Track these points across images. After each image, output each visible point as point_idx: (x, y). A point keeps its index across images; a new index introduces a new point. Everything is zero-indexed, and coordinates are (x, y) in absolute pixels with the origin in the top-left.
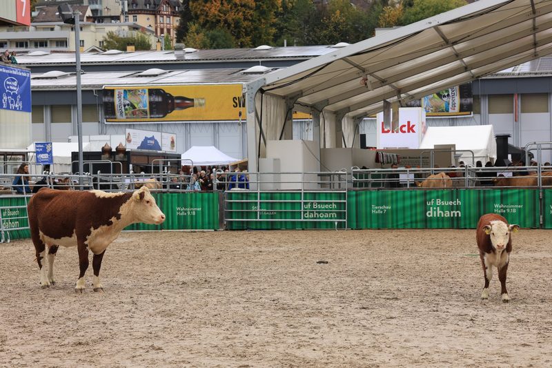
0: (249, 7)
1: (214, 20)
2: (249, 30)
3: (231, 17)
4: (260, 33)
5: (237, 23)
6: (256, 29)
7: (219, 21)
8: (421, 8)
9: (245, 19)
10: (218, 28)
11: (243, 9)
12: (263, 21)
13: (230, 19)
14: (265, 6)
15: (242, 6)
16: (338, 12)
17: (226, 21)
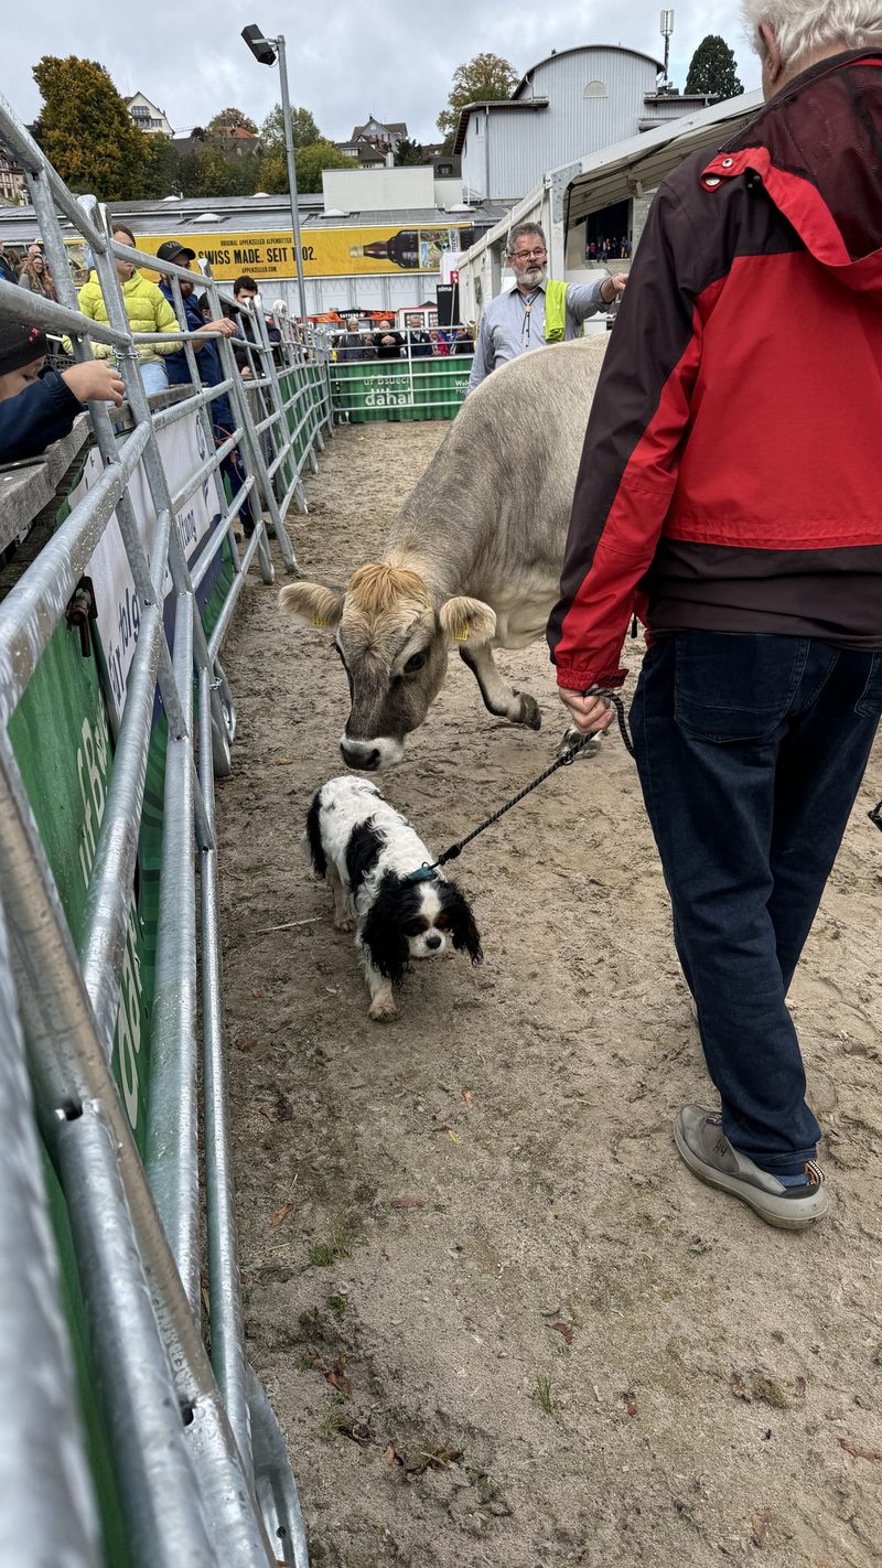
0: (114, 159)
1: (77, 173)
2: (117, 185)
3: (96, 169)
4: (130, 190)
5: (103, 176)
6: (125, 184)
7: (83, 175)
8: (303, 160)
9: (112, 172)
10: (83, 183)
11: (108, 159)
12: (132, 175)
13: (96, 172)
14: (131, 156)
15: (107, 156)
16: (212, 164)
17: (91, 175)
